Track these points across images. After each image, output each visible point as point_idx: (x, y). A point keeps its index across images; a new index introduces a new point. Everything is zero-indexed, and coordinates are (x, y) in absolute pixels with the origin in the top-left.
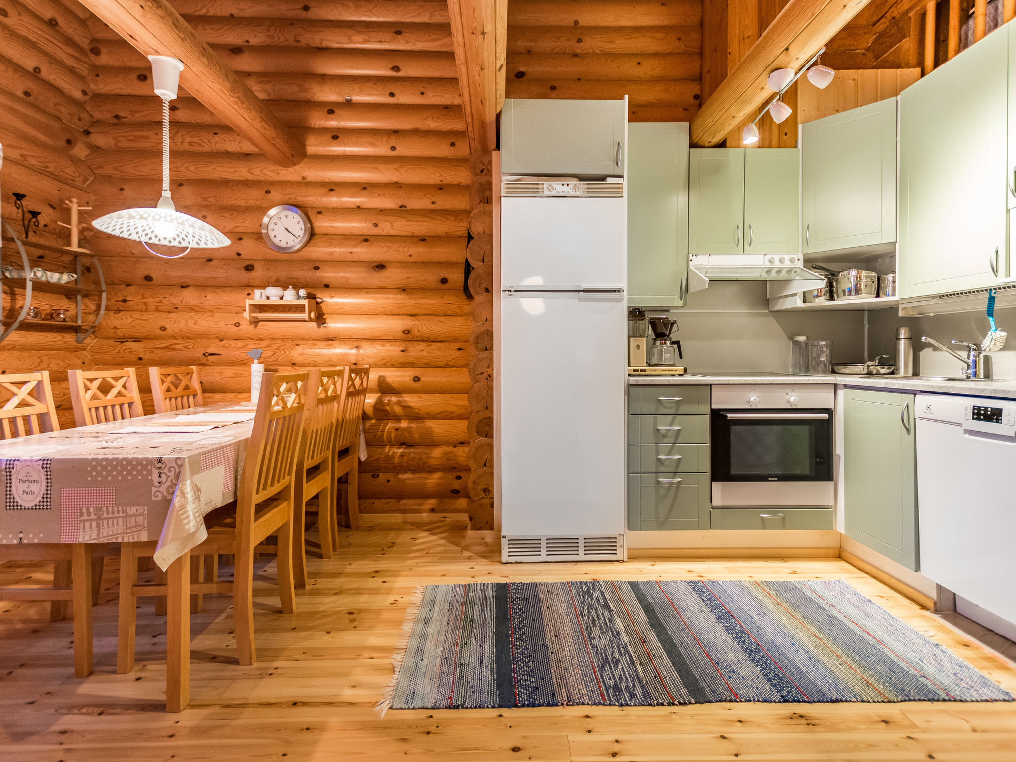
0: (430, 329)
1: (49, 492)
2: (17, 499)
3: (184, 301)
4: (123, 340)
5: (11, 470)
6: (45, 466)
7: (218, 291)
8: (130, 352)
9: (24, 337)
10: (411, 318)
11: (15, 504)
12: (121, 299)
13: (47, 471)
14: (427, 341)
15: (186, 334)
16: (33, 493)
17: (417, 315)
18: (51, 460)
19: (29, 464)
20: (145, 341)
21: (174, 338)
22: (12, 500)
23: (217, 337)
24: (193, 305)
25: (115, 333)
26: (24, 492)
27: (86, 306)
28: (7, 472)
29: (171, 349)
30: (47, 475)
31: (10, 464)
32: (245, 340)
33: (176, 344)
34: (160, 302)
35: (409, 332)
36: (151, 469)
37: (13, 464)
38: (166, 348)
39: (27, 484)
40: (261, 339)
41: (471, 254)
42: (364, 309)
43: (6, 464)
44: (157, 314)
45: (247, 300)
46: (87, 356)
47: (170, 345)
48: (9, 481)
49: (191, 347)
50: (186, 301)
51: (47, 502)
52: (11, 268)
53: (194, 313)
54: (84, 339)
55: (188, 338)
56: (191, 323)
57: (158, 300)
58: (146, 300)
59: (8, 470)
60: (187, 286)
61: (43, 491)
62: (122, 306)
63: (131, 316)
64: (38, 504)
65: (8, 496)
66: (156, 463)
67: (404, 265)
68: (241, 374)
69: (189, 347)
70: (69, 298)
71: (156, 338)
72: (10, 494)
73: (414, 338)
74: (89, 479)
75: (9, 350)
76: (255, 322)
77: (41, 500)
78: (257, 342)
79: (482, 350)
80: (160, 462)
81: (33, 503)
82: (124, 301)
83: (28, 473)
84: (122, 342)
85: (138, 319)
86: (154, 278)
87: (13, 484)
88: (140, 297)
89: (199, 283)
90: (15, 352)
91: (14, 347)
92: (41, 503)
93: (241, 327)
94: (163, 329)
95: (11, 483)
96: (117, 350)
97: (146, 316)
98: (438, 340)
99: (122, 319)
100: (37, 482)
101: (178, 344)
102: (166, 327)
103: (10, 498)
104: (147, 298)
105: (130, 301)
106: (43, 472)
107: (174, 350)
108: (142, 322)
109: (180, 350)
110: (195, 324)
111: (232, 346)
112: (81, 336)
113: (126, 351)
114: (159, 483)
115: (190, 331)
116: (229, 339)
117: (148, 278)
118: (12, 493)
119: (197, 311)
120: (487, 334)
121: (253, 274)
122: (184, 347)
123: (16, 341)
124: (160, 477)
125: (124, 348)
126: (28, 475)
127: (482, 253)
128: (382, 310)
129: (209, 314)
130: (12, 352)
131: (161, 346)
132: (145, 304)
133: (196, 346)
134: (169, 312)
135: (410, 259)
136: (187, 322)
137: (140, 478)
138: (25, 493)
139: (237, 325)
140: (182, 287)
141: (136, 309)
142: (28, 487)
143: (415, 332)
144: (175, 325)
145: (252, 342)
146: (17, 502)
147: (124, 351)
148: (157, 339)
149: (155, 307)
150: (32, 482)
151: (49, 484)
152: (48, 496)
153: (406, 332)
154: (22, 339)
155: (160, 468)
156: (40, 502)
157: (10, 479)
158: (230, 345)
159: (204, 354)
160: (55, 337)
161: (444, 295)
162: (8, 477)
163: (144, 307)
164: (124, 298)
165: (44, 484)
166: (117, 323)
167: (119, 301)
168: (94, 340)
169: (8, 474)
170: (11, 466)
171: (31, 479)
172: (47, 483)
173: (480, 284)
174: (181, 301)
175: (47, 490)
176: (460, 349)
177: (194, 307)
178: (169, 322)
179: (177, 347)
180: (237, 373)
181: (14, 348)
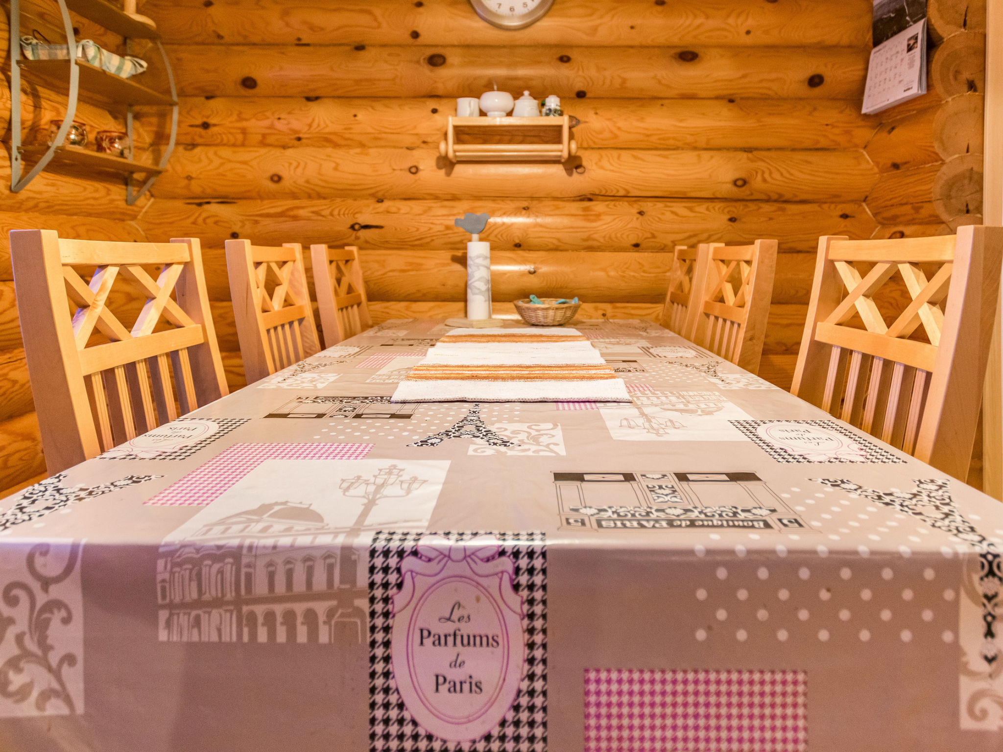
0: (788, 176)
1: (538, 685)
2: (414, 709)
3: (315, 125)
4: (201, 201)
5: (392, 592)
6: (524, 579)
7: (378, 105)
8: (216, 223)
9: (53, 185)
10: (745, 155)
11: (408, 729)
12: (199, 121)
13: (531, 602)
14: (776, 201)
15: (318, 189)
16: (478, 686)
17: (756, 149)
18: (544, 554)
19: (463, 568)
20: (241, 202)
21: (294, 196)
22: (394, 714)
23: (373, 195)
24: (331, 133)
25: (188, 187)
26: (439, 680)
27: (139, 135)
28: (372, 600)
29: (290, 216)
30: (531, 616)
31: (386, 570)
32: (424, 199)
33: (298, 208)
34: (271, 127)
35: (745, 182)
36: (956, 602)
37: (398, 570)
38: (281, 214)
39: (448, 653)
40: (455, 198)
41: (939, 11)
42: (654, 139)
43: (372, 569)
44: (263, 151)
45: (450, 119)
46: (137, 230)
47: (288, 210)
48: (379, 636)
49: (326, 212)
50: (319, 125)
51: (532, 724)
52: (34, 41)
53: (329, 150)
54: (137, 198)
55: (320, 196)
56: (328, 167)
57: (267, 123)
58: (244, 124)
59: (379, 593)
60: (317, 98)
61: (516, 680)
62: (201, 136)
63: (216, 153)
64: (495, 732)
65: (379, 698)
66: (976, 578)
67: (736, 51)
68: (421, 265)
69: (323, 213)
70: (115, 118)
71: (261, 196)
72: (386, 690)
73: (752, 194)
74: (701, 635)
75: (27, 211)
76: (447, 163)
77: (510, 716)
78: (446, 203)
79: (960, 211)
80: (991, 573)
81: (477, 730)
82: (206, 126)
83: (458, 605)
84: (200, 205)
85: (230, 161)
86: (259, 82)
87: (397, 650)
88: (235, 117)
89: (340, 92)
90: (36, 214)
91: (36, 206)
92: (510, 731)
93: (420, 174)
94: (277, 179)
95: (387, 644)
96: (192, 219)
97: (244, 155)
98: (798, 199)
99: (200, 160)
100: (491, 641)
101: (303, 208)
102: (281, 174)
103: (386, 706)
104: (246, 120)
105: (215, 125)
106: (516, 606)
107: (295, 218)
108: (238, 165)
109: (308, 219)
110: (336, 169)
111: (402, 211)
112: (133, 190)
113: (208, 221)
114: (990, 660)
115: (326, 181)
116: (394, 198)
117: (249, 83)
118: (392, 683)
119: (336, 145)
120: (971, 179)
121: (443, 73)
122: (313, 212)
123: (40, 193)
124: (990, 633)
125: (204, 215)
126: (456, 614)
127: (963, 8)
128: (690, 139)
129: (358, 150)
130: (31, 214)
131: (272, 211)
132: (244, 131)
133: (336, 212)
134: (284, 147)
135: (748, 40)
136: (321, 165)
137: (906, 636)
138: (444, 688)
139: (414, 170)
140: (309, 99)
141: (225, 141)
142: (457, 664)
143: (757, 183)
144: (299, 170)
145: (439, 204)
146: (415, 723)
147: (204, 220)
148: (261, 198)
149: (259, 137)
150: (470, 641)
151: (538, 653)
152: (539, 701)
153: (740, 183)
154: (49, 188)
155: (989, 598)
156: (503, 723)
157: (387, 629)
158: (399, 209)
159: (352, 227)
160: (97, 190)
161: (815, 109)
162: (379, 622)
163: (240, 137)
164: (205, 120)
165: (519, 653)
166: (193, 169)
167: (197, 126)
168: (149, 200)
169: (379, 607)
170: (393, 578)
171: (466, 629)
172: (531, 646)
173: (957, 73)
174: (310, 126)
175: (531, 677)
176: (845, 216)
177: (331, 137)
178: (286, 165)
179: (302, 213)
180: (411, 264)
181: (35, 208)
